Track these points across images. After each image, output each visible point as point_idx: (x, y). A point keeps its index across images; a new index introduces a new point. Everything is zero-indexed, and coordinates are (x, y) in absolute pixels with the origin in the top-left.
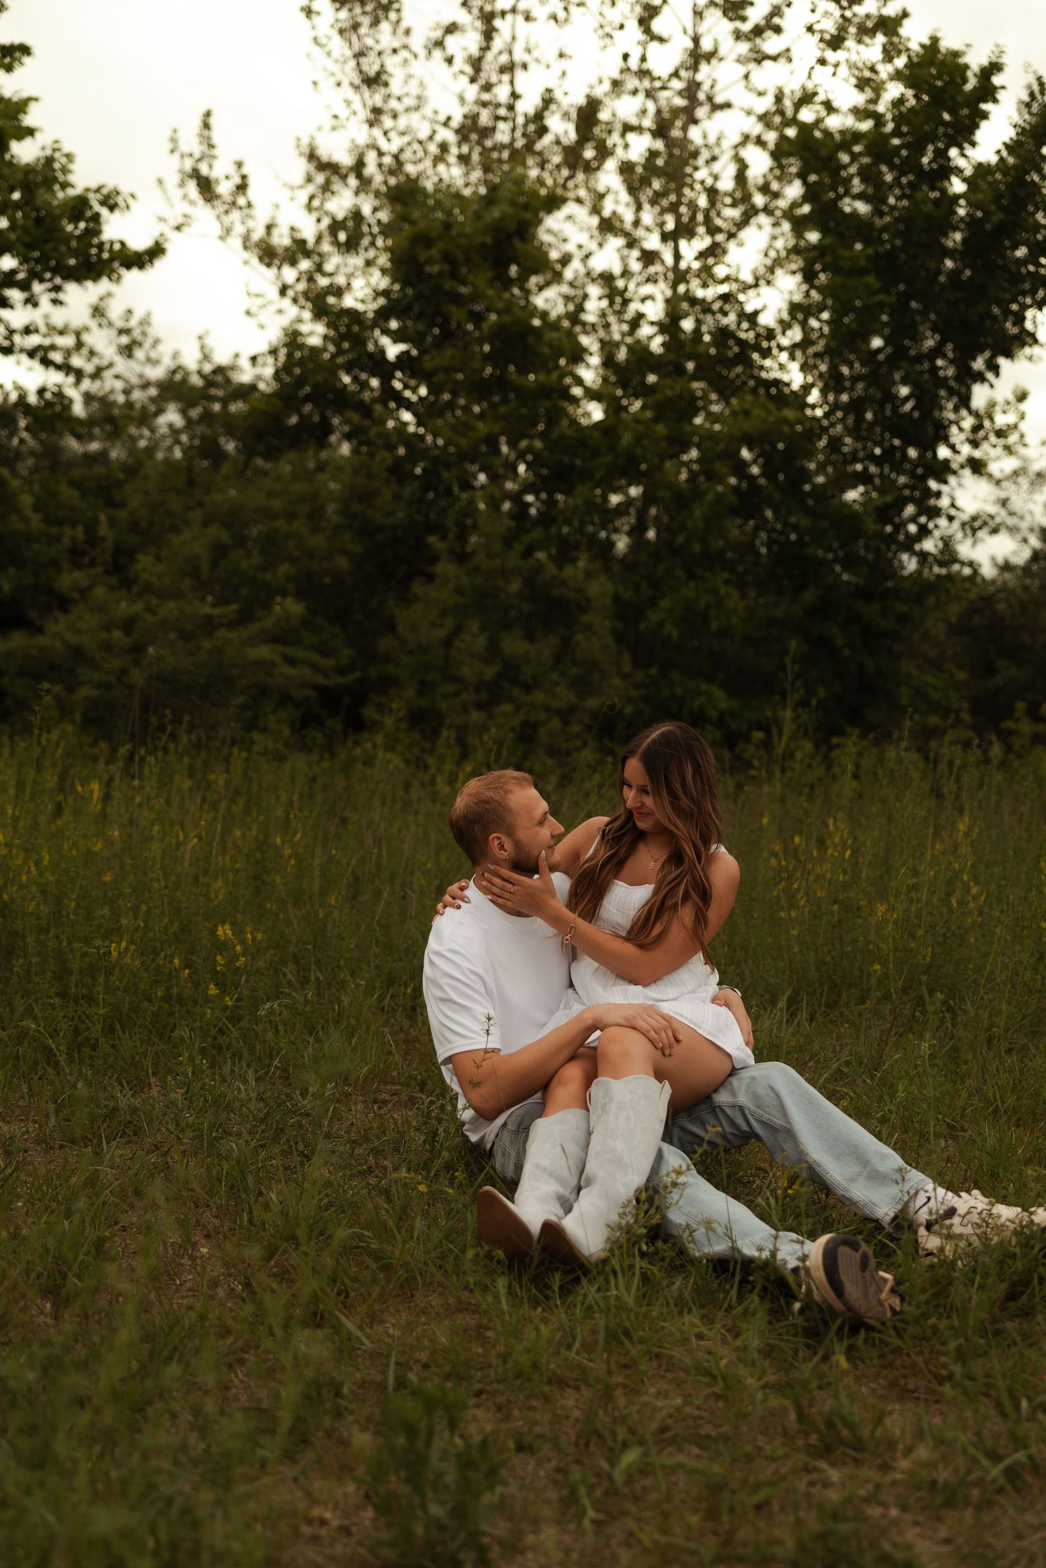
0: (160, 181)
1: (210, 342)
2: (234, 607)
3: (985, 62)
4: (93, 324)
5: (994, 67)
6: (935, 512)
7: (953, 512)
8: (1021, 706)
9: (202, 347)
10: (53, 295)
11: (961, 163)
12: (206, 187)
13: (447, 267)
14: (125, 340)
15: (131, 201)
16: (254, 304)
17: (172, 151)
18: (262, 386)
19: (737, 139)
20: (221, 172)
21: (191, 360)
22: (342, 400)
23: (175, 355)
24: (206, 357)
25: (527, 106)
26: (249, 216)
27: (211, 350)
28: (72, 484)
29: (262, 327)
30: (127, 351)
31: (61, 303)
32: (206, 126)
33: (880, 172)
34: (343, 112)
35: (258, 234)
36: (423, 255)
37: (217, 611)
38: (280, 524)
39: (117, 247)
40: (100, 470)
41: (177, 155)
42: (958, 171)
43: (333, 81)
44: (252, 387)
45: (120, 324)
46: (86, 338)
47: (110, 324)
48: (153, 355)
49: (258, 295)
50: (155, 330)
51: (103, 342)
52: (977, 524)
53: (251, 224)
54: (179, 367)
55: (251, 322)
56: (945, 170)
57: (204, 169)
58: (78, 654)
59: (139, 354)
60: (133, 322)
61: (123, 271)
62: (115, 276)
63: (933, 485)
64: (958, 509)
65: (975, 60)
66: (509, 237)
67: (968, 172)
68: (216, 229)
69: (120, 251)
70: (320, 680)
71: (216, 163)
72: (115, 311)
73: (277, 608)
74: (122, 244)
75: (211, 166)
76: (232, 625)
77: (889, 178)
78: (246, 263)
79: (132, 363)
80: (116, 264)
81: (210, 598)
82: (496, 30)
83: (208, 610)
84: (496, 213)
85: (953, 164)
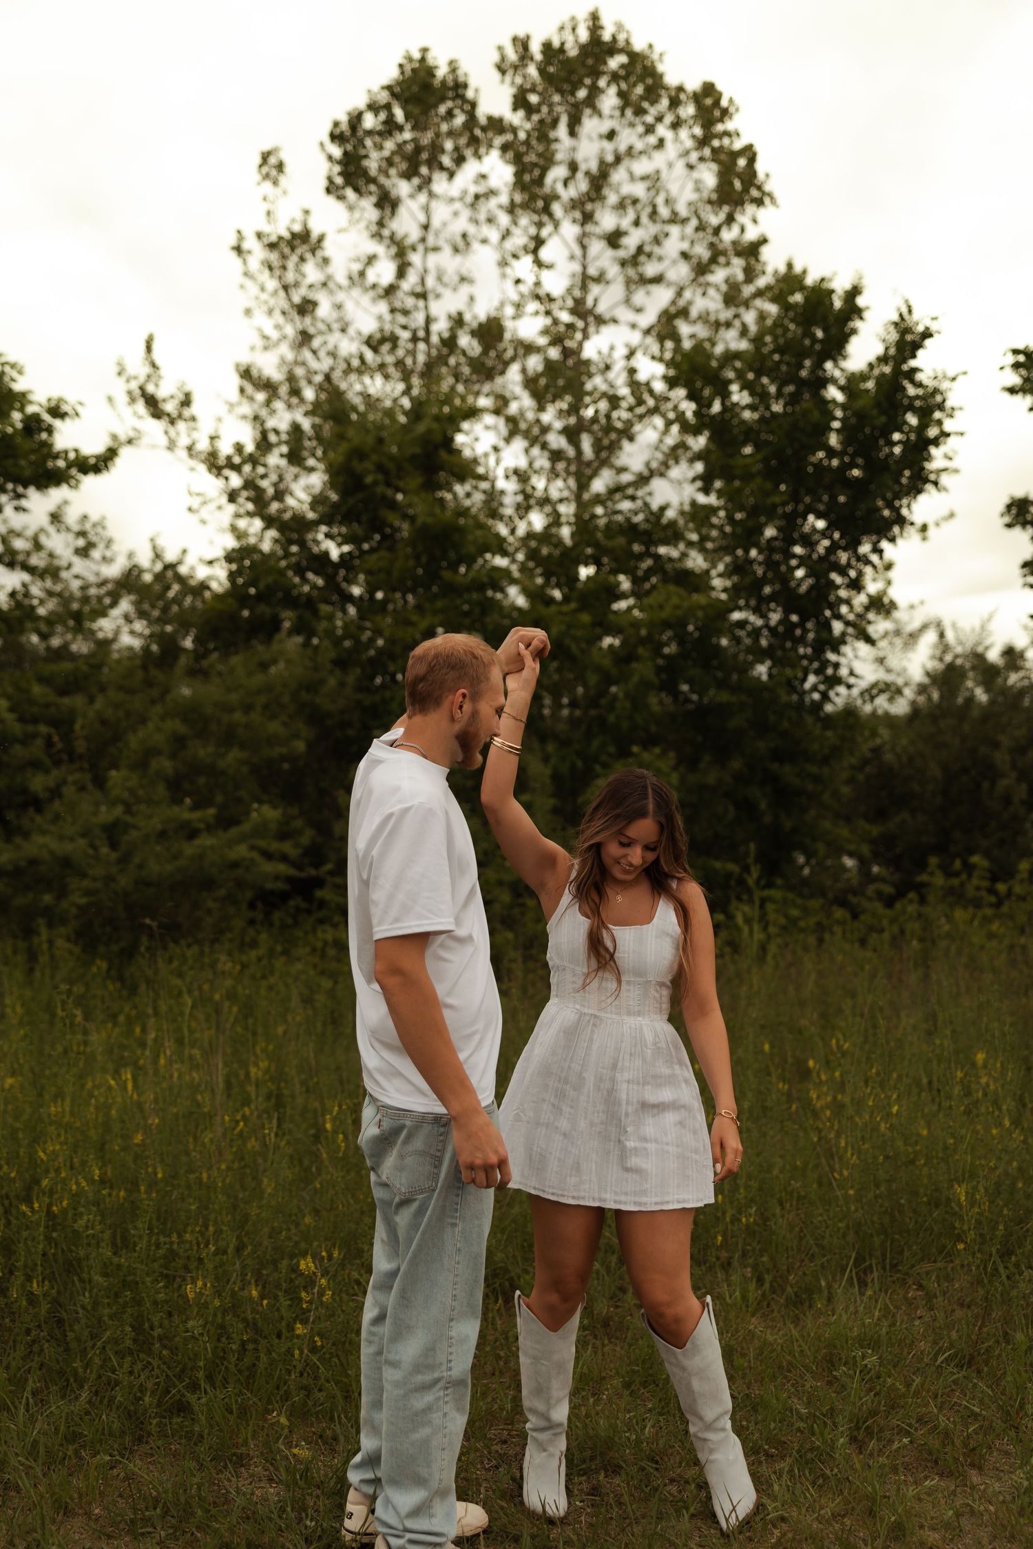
0: (110, 399)
1: (161, 542)
2: (212, 811)
3: (848, 286)
4: (51, 530)
5: (855, 291)
6: (835, 681)
7: (852, 680)
8: (933, 861)
9: (154, 548)
10: (15, 503)
11: (837, 373)
12: (152, 403)
13: (380, 477)
14: (81, 542)
15: (79, 409)
16: (195, 502)
17: (119, 374)
18: (214, 585)
19: (625, 351)
20: (165, 390)
21: (144, 559)
22: (291, 600)
23: (130, 555)
24: (158, 556)
25: (441, 327)
26: (195, 429)
27: (163, 550)
28: (42, 680)
29: (203, 522)
30: (83, 552)
31: (24, 510)
32: (149, 348)
33: (763, 386)
34: (274, 335)
35: (203, 445)
36: (358, 466)
37: (196, 815)
38: (238, 716)
39: (72, 456)
40: (67, 666)
41: (124, 378)
42: (834, 381)
43: (265, 308)
44: (204, 586)
45: (76, 528)
46: (43, 539)
47: (68, 529)
48: (108, 554)
49: (198, 494)
50: (112, 531)
51: (60, 545)
52: (874, 691)
53: (195, 435)
54: (135, 566)
55: (194, 518)
56: (823, 381)
57: (150, 388)
58: (66, 863)
59: (96, 554)
60: (88, 526)
61: (80, 476)
62: (73, 482)
63: (832, 657)
64: (857, 676)
65: (840, 285)
66: (436, 448)
67: (842, 382)
68: (164, 441)
69: (77, 457)
70: (292, 872)
71: (162, 383)
72: (72, 517)
73: (254, 815)
74: (76, 451)
75: (157, 385)
76: (210, 829)
77: (773, 389)
78: (192, 469)
79: (87, 563)
80: (74, 471)
81: (188, 801)
82: (409, 264)
83: (187, 815)
84: (421, 428)
85: (828, 375)
